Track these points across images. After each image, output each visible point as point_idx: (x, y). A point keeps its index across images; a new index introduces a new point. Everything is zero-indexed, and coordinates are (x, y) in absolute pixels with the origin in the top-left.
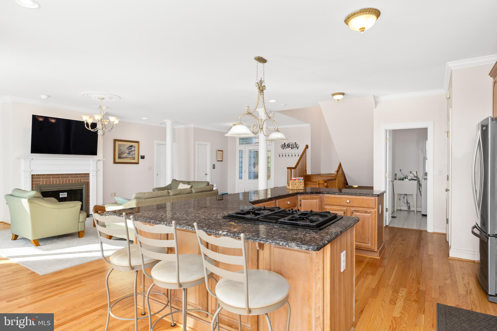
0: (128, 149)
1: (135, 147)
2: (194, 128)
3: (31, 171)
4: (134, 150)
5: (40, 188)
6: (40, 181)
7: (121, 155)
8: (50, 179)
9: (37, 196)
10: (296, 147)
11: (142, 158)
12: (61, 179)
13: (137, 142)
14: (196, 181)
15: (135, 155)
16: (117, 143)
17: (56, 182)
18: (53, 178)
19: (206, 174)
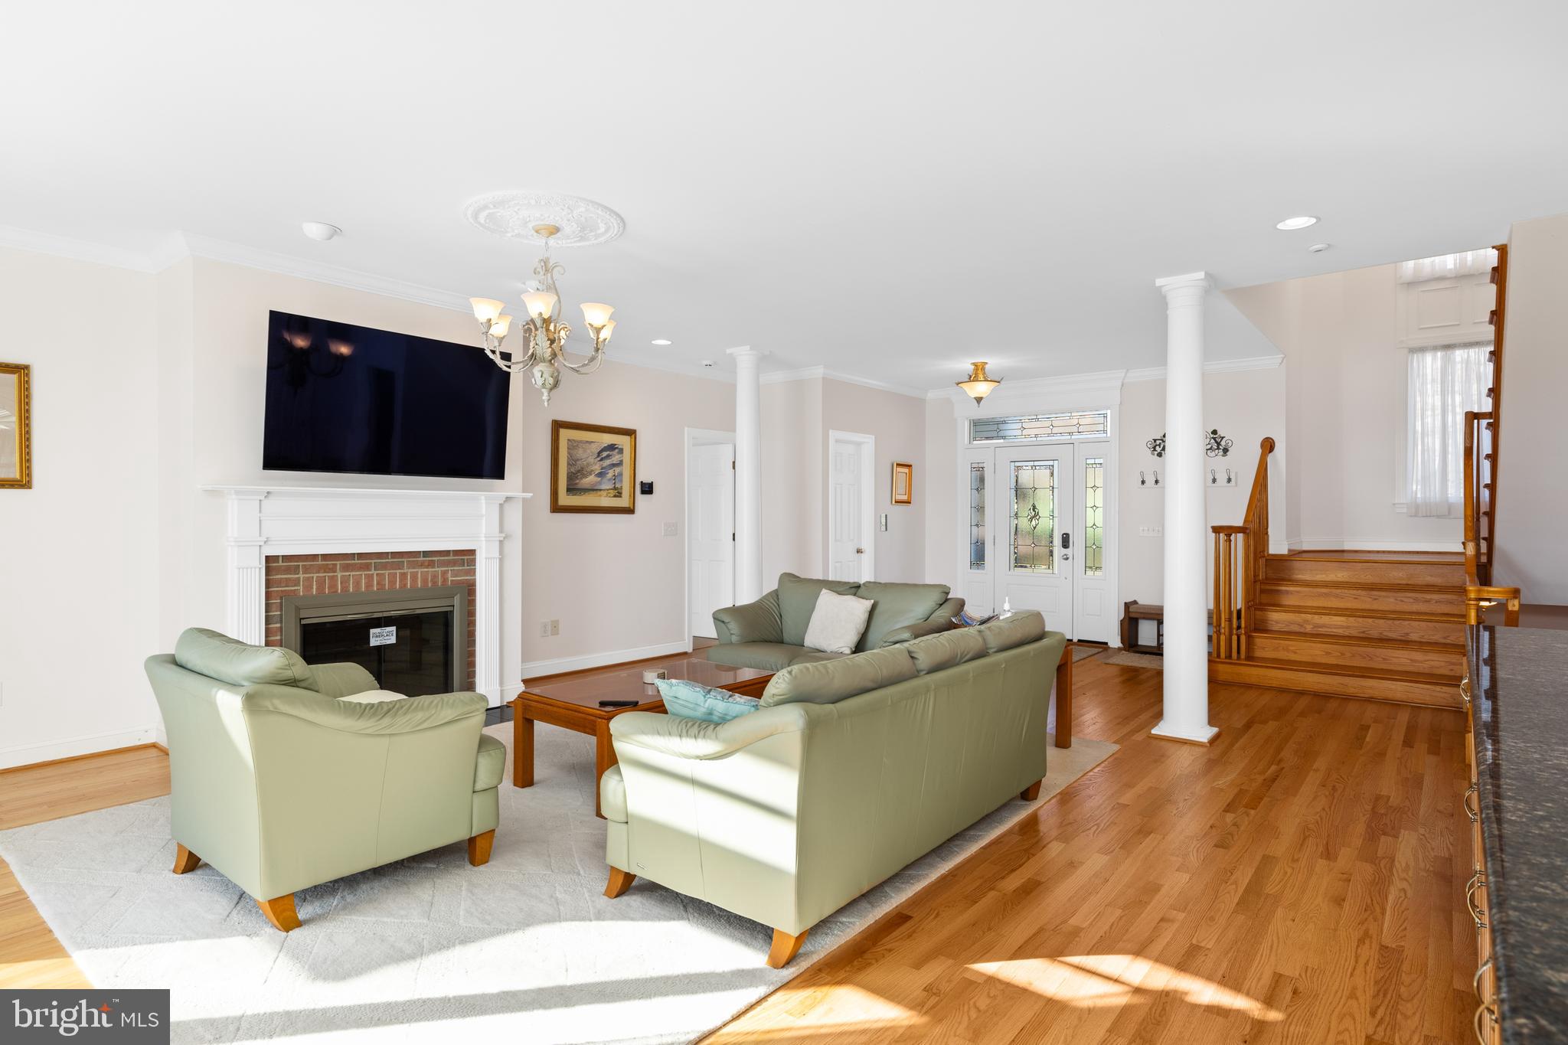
0: (598, 456)
1: (621, 451)
2: (826, 380)
3: (262, 543)
4: (620, 464)
5: (298, 609)
6: (297, 582)
7: (578, 481)
8: (335, 572)
9: (288, 674)
10: (1218, 448)
11: (643, 492)
12: (373, 574)
13: (630, 433)
14: (830, 579)
15: (621, 481)
16: (565, 434)
17: (357, 584)
18: (346, 568)
19: (859, 551)
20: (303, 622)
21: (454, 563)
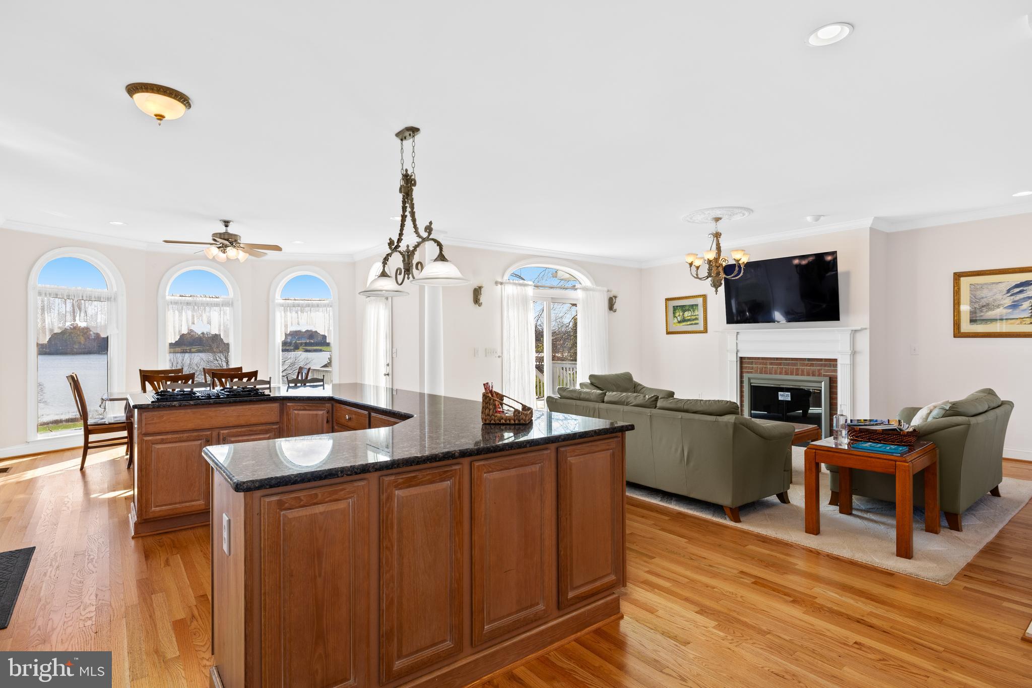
0: (1006, 293)
3: (739, 351)
5: (749, 379)
7: (983, 313)
8: (767, 365)
16: (966, 281)
18: (771, 364)
20: (752, 384)
21: (825, 365)
